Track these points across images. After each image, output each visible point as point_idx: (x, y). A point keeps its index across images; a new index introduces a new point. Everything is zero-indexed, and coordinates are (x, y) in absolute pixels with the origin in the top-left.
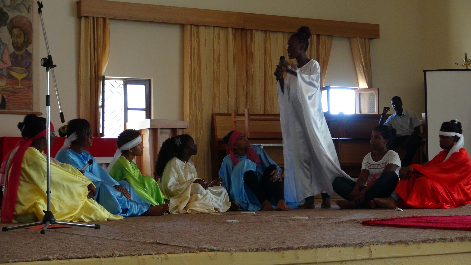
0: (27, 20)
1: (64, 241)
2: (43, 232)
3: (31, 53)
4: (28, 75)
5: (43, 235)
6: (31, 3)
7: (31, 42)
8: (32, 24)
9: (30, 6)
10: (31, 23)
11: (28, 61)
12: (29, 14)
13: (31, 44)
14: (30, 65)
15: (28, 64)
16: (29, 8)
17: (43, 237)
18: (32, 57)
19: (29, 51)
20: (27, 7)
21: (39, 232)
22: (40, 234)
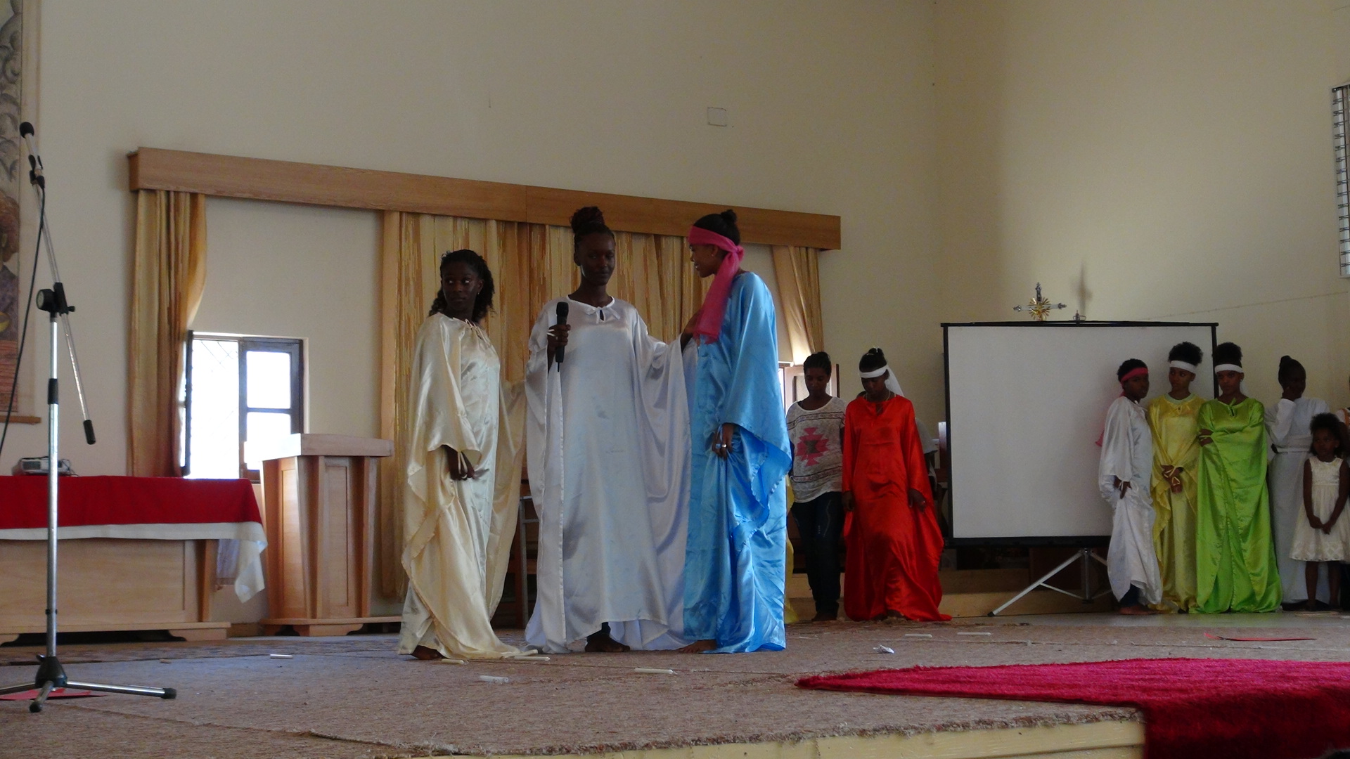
0: (8, 197)
1: (85, 731)
2: (35, 708)
3: (16, 274)
4: (9, 327)
5: (35, 716)
6: (17, 157)
7: (16, 249)
8: (18, 207)
9: (14, 163)
10: (17, 200)
11: (9, 293)
12: (11, 181)
13: (16, 254)
14: (12, 303)
15: (8, 301)
16: (12, 168)
17: (35, 721)
18: (17, 285)
19: (11, 270)
20: (9, 165)
21: (27, 708)
22: (30, 714)
